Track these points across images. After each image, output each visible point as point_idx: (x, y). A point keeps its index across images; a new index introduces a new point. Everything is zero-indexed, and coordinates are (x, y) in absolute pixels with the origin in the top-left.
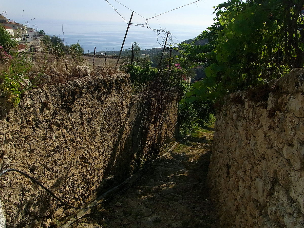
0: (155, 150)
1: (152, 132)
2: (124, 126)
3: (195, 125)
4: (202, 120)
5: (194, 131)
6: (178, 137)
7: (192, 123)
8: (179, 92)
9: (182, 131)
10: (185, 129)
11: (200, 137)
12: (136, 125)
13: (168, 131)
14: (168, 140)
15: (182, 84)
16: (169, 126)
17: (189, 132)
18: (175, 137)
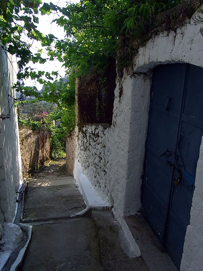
0: (42, 163)
1: (40, 154)
2: (32, 150)
3: (61, 151)
4: (64, 148)
5: (60, 155)
6: (52, 158)
7: (59, 150)
8: (49, 133)
9: (53, 155)
10: (55, 154)
11: (64, 157)
12: (35, 150)
13: (47, 155)
14: (47, 159)
15: (50, 129)
16: (46, 152)
17: (57, 155)
18: (50, 158)
